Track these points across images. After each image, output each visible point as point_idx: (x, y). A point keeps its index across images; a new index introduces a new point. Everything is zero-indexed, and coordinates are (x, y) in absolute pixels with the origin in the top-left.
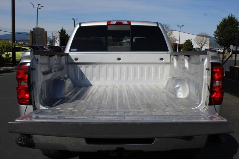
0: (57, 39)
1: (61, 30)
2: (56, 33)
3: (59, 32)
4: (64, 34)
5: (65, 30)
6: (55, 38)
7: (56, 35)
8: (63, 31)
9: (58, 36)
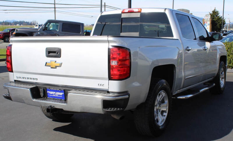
0: (207, 22)
1: (213, 12)
2: (206, 15)
3: (210, 14)
4: (216, 16)
5: (217, 12)
6: (205, 21)
7: (206, 17)
8: (215, 12)
9: (209, 19)
